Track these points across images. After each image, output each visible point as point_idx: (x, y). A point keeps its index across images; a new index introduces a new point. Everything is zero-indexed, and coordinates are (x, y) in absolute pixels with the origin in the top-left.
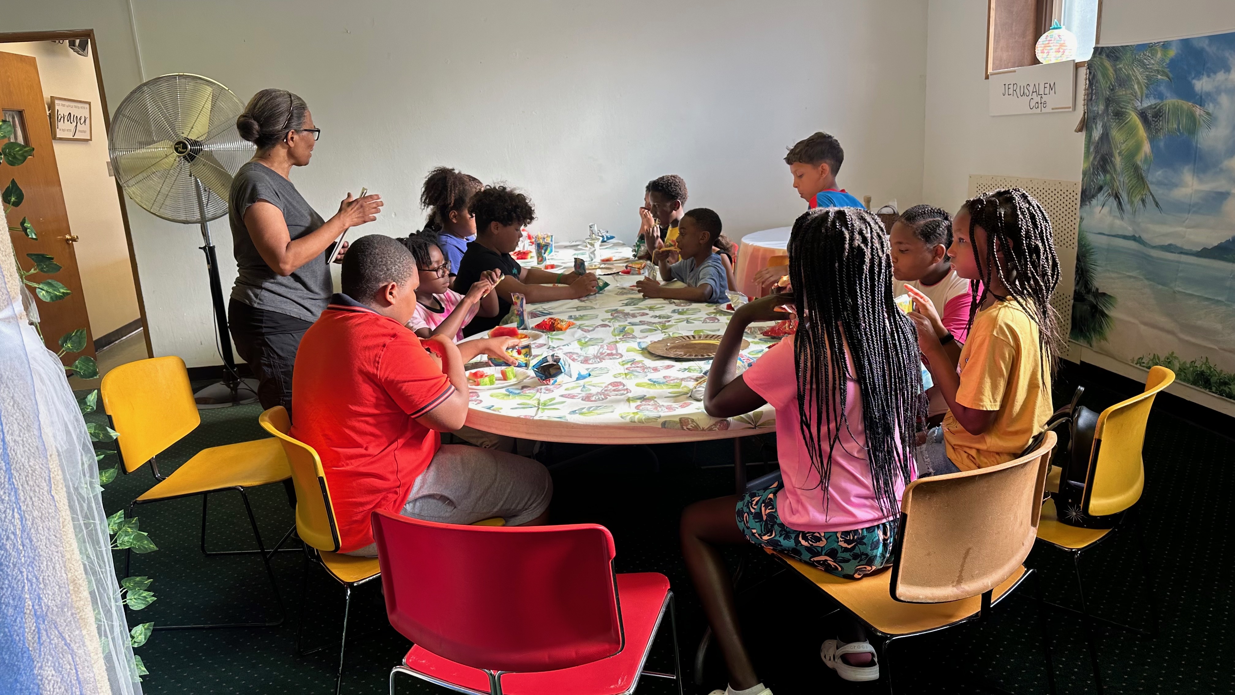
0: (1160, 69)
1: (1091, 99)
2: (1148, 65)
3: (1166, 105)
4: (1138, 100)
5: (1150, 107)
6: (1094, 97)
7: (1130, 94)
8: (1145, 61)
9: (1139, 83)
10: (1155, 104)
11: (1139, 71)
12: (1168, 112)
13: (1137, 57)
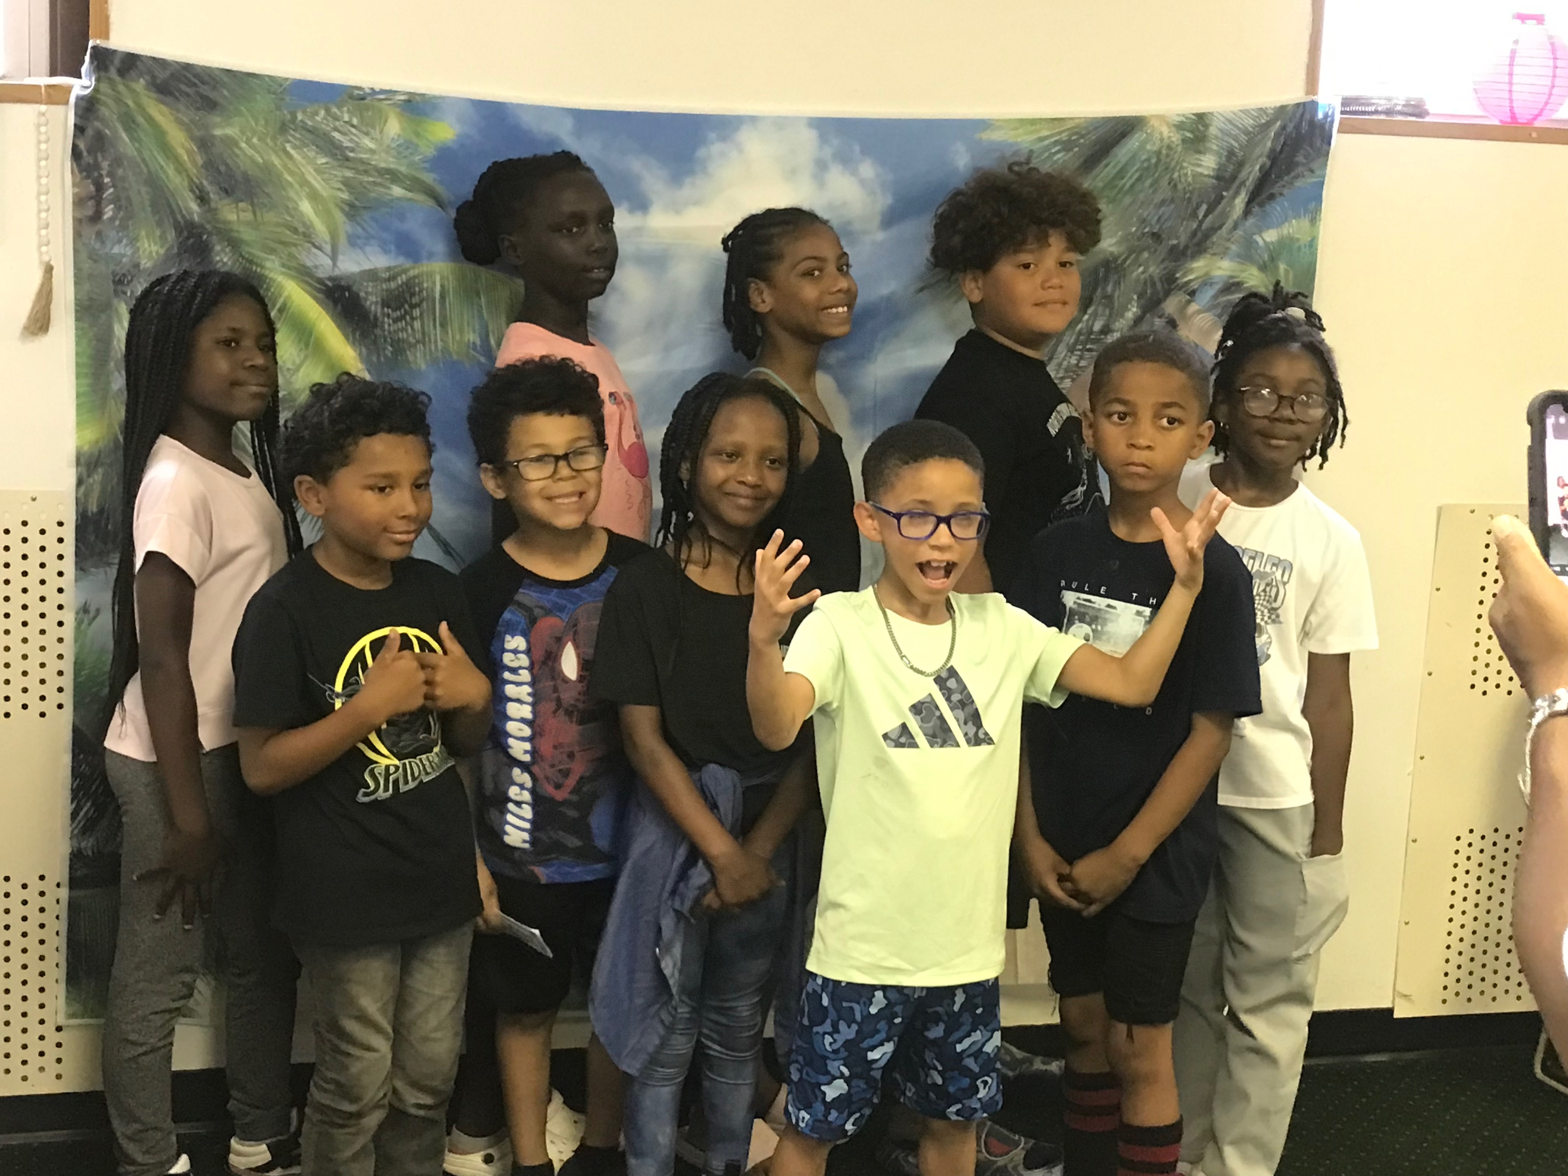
0: (403, 169)
1: (97, 217)
2: (352, 150)
3: (430, 275)
4: (319, 248)
5: (372, 275)
6: (109, 212)
7: (278, 225)
8: (336, 135)
9: (314, 197)
10: (389, 269)
11: (311, 161)
12: (443, 297)
13: (300, 116)
